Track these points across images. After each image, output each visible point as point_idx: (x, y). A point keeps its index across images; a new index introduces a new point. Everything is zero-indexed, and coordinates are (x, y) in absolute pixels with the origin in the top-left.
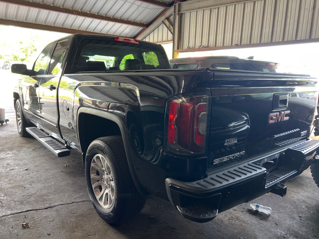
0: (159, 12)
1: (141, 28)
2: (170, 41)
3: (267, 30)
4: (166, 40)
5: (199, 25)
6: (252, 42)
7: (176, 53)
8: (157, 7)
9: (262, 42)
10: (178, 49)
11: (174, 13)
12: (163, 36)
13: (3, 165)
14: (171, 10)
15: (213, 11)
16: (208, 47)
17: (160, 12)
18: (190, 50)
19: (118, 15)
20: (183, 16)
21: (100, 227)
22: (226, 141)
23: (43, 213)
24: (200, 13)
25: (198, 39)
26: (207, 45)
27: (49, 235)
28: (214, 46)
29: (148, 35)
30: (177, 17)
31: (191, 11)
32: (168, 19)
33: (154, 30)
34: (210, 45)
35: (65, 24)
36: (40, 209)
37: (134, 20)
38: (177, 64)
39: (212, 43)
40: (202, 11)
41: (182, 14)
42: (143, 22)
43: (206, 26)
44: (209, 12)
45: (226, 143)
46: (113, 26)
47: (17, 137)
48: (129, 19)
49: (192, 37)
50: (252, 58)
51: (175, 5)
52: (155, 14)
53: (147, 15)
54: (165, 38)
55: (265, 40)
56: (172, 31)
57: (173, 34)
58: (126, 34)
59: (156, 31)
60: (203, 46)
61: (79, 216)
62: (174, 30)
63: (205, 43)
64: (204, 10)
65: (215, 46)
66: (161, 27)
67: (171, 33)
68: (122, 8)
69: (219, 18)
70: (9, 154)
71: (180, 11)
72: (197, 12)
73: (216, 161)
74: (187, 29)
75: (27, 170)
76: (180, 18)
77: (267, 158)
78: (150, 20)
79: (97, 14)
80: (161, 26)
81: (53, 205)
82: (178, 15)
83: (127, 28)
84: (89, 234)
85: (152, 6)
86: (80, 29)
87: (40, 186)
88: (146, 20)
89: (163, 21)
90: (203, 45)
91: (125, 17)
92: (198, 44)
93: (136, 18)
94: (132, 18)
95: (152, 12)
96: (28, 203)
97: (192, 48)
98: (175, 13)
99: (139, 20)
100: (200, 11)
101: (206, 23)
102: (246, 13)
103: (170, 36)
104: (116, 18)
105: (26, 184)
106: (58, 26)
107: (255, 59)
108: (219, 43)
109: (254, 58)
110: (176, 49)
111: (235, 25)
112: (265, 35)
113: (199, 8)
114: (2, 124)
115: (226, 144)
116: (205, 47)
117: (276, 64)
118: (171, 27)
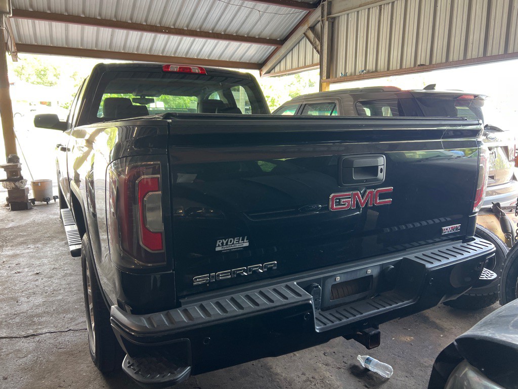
0: (298, 18)
1: (272, 48)
2: (316, 65)
3: (477, 35)
4: (311, 63)
5: (362, 35)
6: (451, 59)
7: (324, 84)
8: (294, 10)
9: (469, 57)
10: (328, 77)
11: (320, 18)
12: (305, 58)
13: (11, 265)
14: (317, 14)
15: (384, 9)
16: (376, 71)
17: (300, 18)
18: (346, 78)
19: (232, 29)
20: (336, 21)
21: (84, 374)
22: (218, 243)
23: (19, 344)
24: (363, 14)
25: (360, 58)
26: (374, 69)
27: (6, 379)
28: (386, 69)
29: (284, 58)
30: (326, 23)
31: (347, 12)
32: (312, 28)
33: (292, 49)
34: (379, 68)
35: (154, 48)
36: (17, 338)
37: (259, 35)
38: (305, 103)
39: (382, 65)
40: (367, 10)
41: (334, 18)
42: (274, 37)
43: (373, 36)
44: (378, 11)
45: (219, 246)
46: (227, 47)
47: (55, 223)
48: (251, 34)
49: (351, 56)
50: (432, 87)
51: (323, 5)
52: (292, 22)
53: (279, 24)
54: (308, 62)
55: (474, 53)
56: (319, 48)
57: (321, 53)
58: (250, 58)
59: (295, 50)
60: (369, 71)
61: (65, 353)
62: (321, 47)
63: (371, 66)
64: (369, 9)
65: (388, 69)
66: (302, 43)
67: (317, 51)
68: (237, 17)
69: (394, 21)
70: (30, 248)
71: (330, 14)
72: (358, 12)
73: (199, 280)
74: (342, 43)
75: (37, 274)
76: (331, 26)
77: (343, 275)
78: (286, 34)
79: (198, 30)
80: (302, 41)
81: (40, 331)
82: (327, 20)
83: (249, 48)
84: (61, 385)
85: (285, 10)
86: (176, 55)
87: (39, 300)
88: (278, 34)
89: (304, 33)
90: (367, 68)
91: (244, 30)
92: (360, 67)
93: (262, 32)
94: (255, 32)
95: (287, 19)
96: (8, 326)
97: (351, 75)
98: (322, 17)
99: (266, 33)
100: (363, 11)
101: (373, 31)
102: (438, 8)
103: (317, 56)
104: (230, 33)
105: (23, 296)
106: (143, 53)
107: (438, 89)
108: (394, 65)
109: (436, 88)
110: (324, 78)
111: (421, 30)
112: (473, 44)
113: (360, 6)
114: (48, 203)
115: (218, 249)
116: (372, 72)
117: (475, 96)
118: (318, 42)
